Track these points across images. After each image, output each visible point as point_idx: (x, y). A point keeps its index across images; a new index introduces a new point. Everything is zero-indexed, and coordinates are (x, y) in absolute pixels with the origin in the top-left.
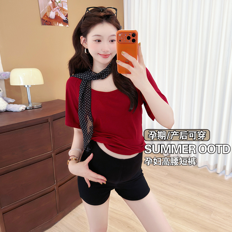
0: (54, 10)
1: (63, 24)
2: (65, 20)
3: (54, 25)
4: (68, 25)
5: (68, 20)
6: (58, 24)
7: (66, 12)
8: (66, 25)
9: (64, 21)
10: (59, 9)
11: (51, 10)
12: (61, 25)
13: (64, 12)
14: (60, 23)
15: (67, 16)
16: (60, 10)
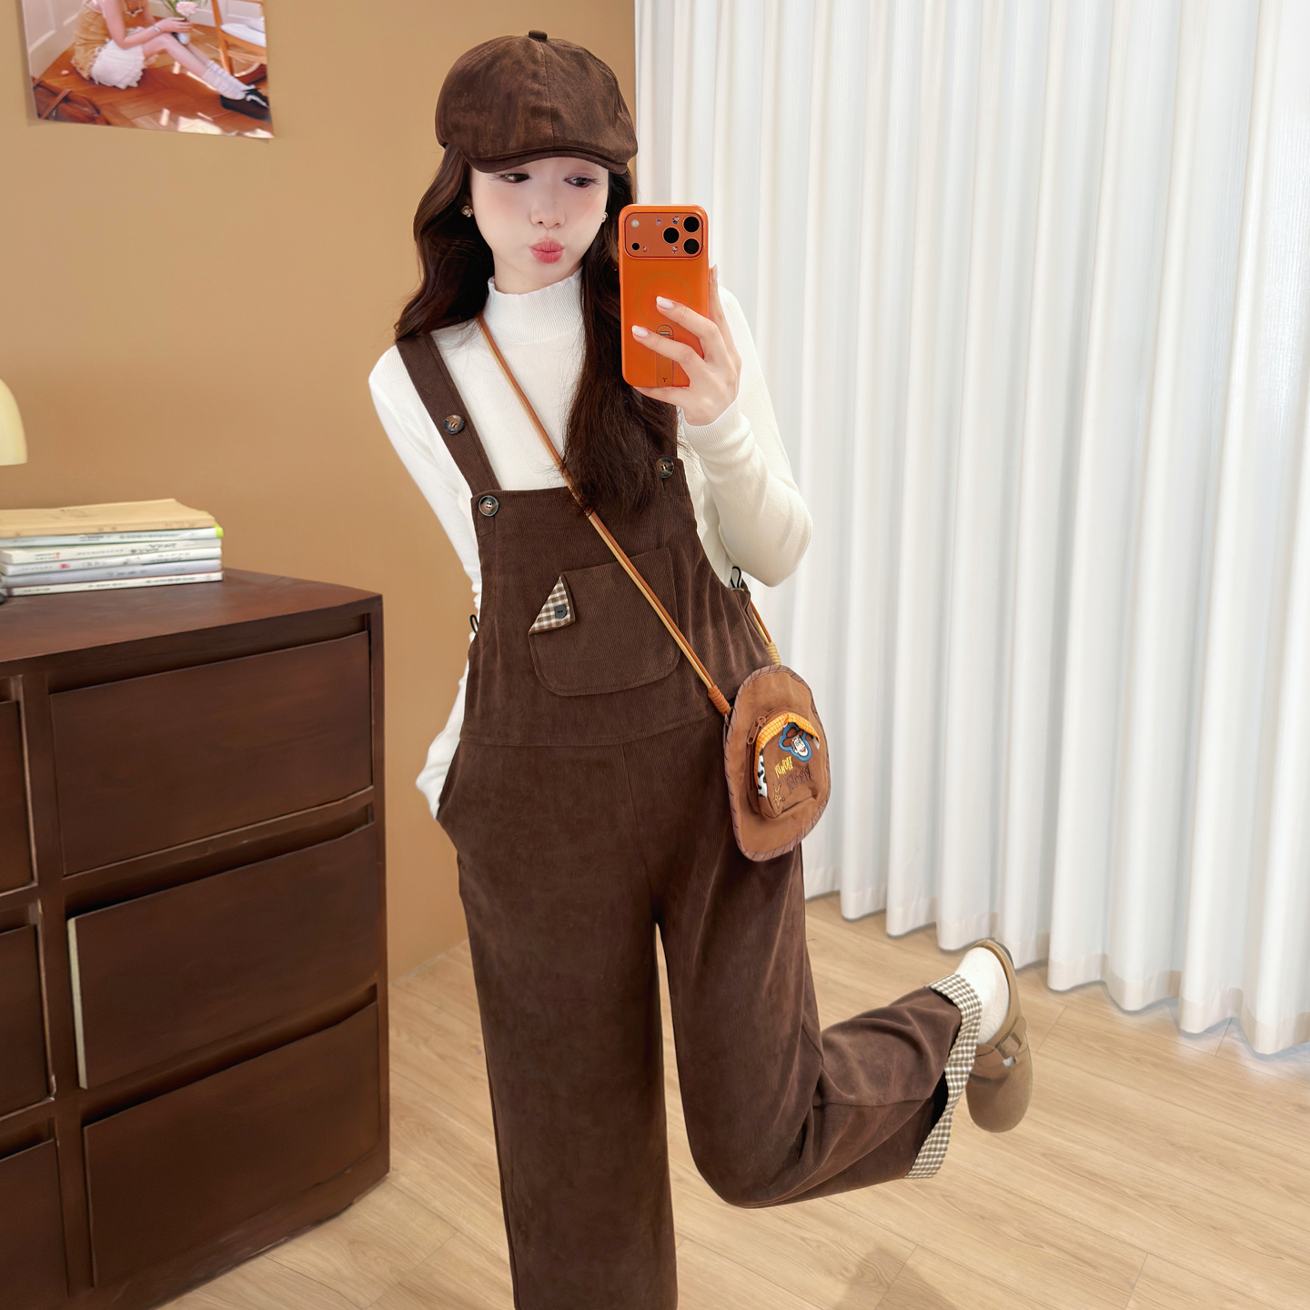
0: (129, 39)
1: (216, 122)
2: (240, 96)
3: (133, 126)
4: (269, 128)
5: (265, 99)
6: (174, 119)
7: (252, 58)
8: (252, 130)
9: (226, 103)
10: (184, 38)
11: (108, 35)
12: (200, 126)
13: (231, 53)
14: (191, 114)
15: (258, 78)
16: (194, 40)
